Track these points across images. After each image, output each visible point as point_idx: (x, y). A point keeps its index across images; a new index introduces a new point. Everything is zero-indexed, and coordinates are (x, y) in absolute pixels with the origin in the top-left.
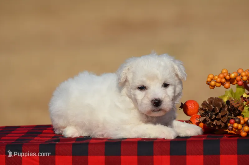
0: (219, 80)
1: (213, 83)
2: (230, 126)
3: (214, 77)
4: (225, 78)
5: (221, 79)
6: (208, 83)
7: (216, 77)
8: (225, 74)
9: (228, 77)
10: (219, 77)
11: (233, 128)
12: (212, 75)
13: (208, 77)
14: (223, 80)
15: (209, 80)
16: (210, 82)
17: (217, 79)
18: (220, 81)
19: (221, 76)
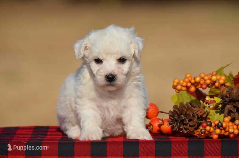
0: (184, 84)
1: (179, 87)
2: (203, 129)
3: (179, 82)
4: (190, 82)
5: (187, 83)
6: (175, 87)
7: (182, 82)
8: (190, 78)
9: (193, 81)
10: (184, 81)
11: (206, 131)
12: (178, 80)
13: (174, 82)
14: (189, 84)
15: (175, 84)
16: (176, 86)
17: (183, 83)
18: (186, 86)
19: (187, 80)
